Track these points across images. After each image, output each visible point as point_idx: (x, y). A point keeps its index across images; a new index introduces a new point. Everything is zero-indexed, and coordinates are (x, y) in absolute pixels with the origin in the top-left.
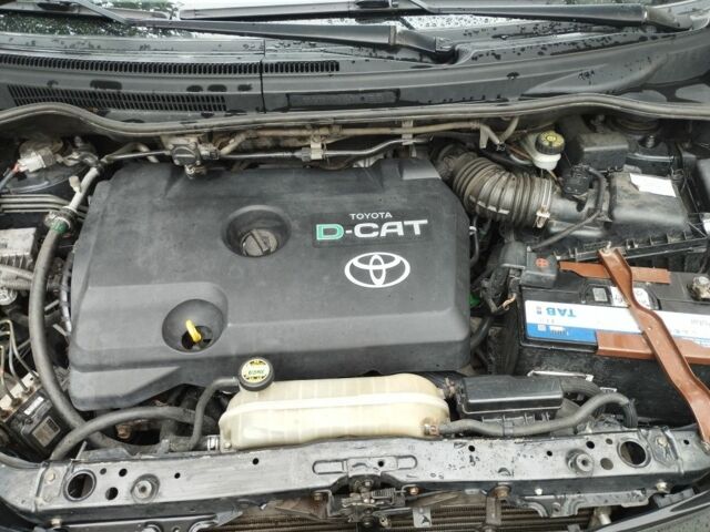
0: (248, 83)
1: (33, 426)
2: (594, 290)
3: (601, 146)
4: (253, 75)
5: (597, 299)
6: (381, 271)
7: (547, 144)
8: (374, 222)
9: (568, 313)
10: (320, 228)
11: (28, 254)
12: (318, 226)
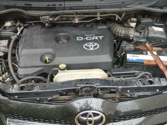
0: (61, 4)
1: (7, 84)
2: (144, 52)
3: (146, 21)
4: (62, 2)
5: (144, 54)
6: (92, 47)
7: (132, 20)
8: (91, 36)
9: (137, 56)
10: (78, 38)
11: (6, 45)
12: (77, 37)
